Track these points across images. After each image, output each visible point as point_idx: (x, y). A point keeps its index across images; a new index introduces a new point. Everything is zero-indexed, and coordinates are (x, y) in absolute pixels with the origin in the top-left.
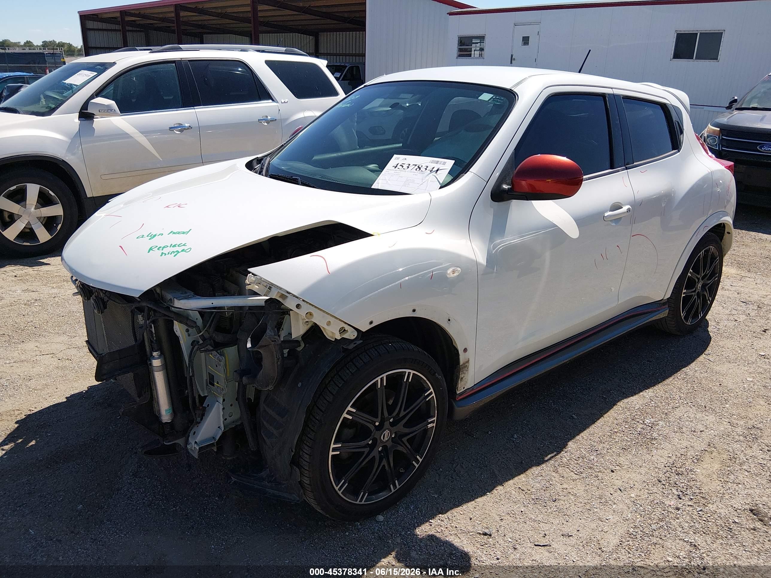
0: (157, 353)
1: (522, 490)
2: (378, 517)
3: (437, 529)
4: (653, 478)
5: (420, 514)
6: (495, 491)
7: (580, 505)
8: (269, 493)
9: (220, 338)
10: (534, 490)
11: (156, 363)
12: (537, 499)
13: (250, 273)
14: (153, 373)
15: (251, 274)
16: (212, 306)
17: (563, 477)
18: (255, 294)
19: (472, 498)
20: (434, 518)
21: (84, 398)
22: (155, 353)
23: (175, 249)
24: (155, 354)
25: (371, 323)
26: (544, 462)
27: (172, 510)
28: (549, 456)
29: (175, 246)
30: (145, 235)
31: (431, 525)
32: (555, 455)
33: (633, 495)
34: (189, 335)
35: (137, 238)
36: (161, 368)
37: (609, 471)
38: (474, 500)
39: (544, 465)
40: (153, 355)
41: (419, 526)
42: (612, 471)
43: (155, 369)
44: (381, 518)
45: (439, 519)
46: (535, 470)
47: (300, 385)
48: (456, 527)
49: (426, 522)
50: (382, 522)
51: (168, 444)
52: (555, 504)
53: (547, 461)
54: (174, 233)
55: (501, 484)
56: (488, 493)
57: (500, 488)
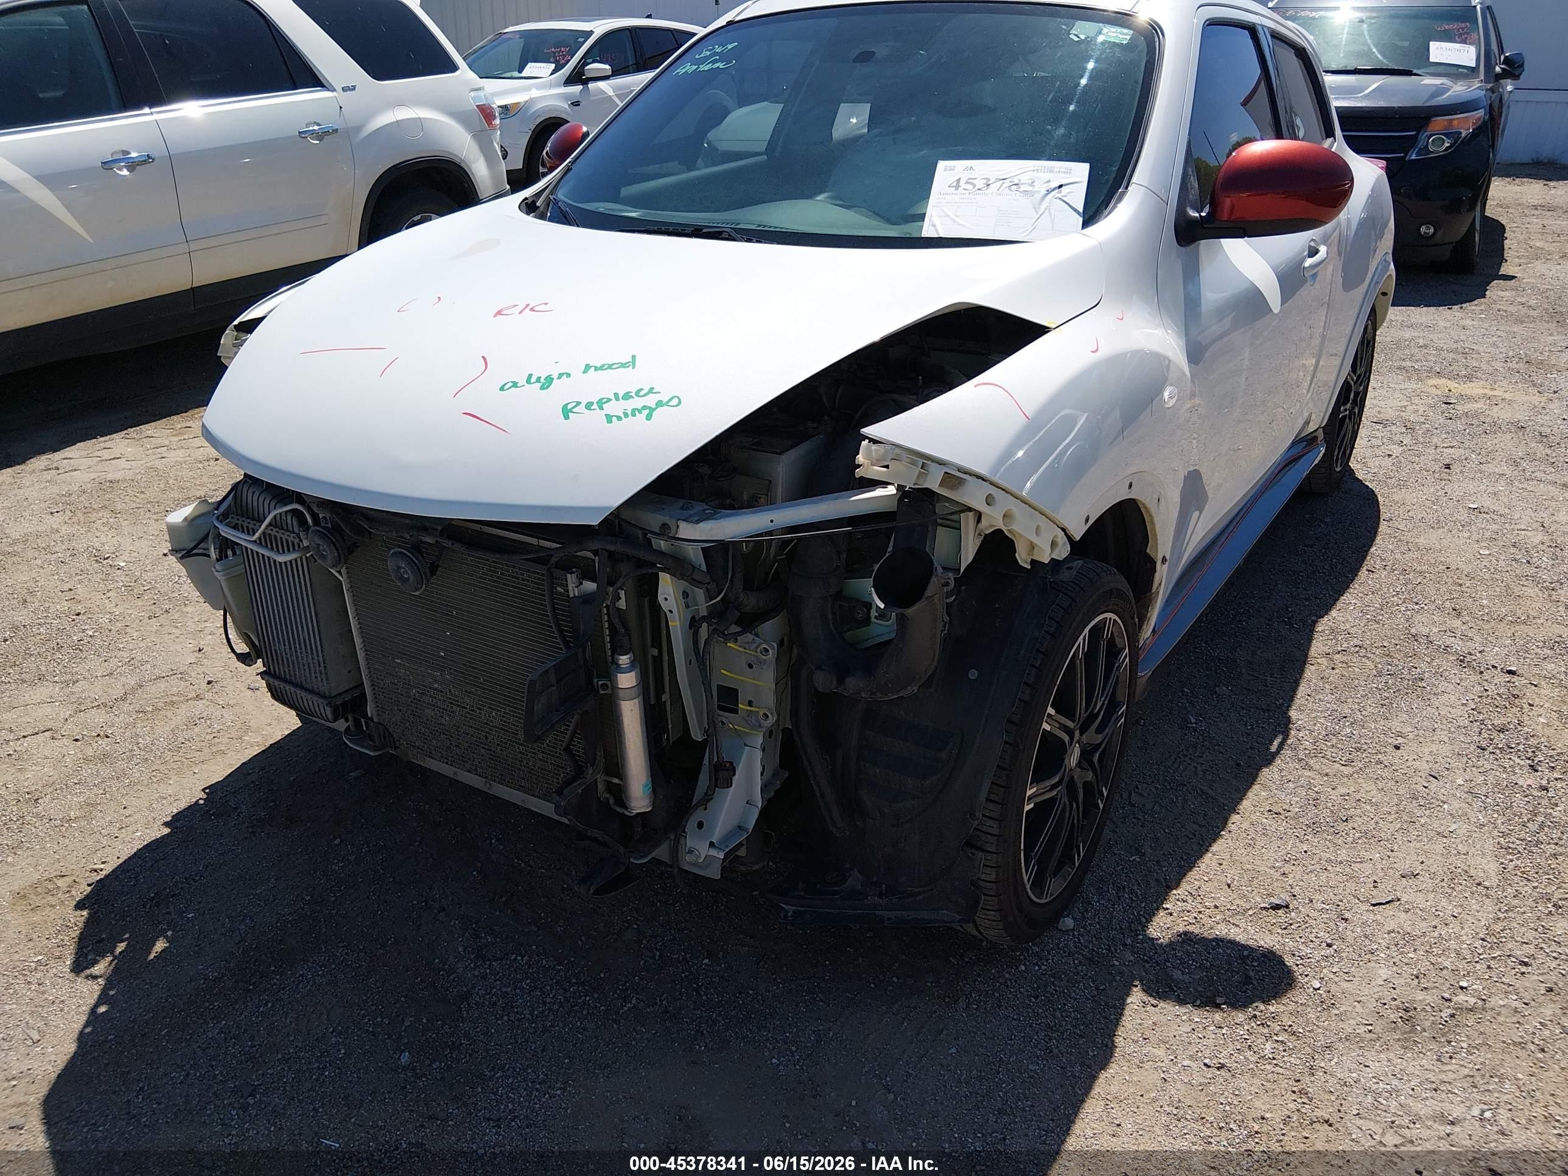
0: (628, 656)
1: (1276, 814)
2: (1064, 922)
3: (1186, 918)
4: (1467, 746)
5: (1134, 899)
6: (1231, 826)
7: (1391, 818)
8: (889, 919)
9: (751, 602)
10: (1297, 810)
11: (627, 680)
12: (1314, 824)
13: (865, 437)
14: (619, 705)
15: (867, 441)
16: (771, 527)
17: (1327, 775)
18: (873, 484)
19: (1203, 847)
20: (1166, 899)
21: (212, 815)
22: (622, 657)
23: (638, 402)
24: (624, 660)
25: (1087, 520)
26: (1273, 756)
27: (626, 1009)
28: (1276, 743)
29: (627, 396)
30: (522, 381)
31: (1171, 914)
32: (1284, 740)
33: (1460, 781)
34: (687, 606)
35: (502, 389)
36: (634, 692)
37: (1390, 749)
38: (1207, 851)
39: (1278, 761)
40: (621, 662)
41: (1149, 920)
42: (1397, 748)
43: (621, 694)
44: (1069, 922)
45: (1178, 900)
46: (1267, 774)
47: (973, 674)
48: (1216, 907)
49: (1158, 909)
50: (1073, 930)
51: (638, 862)
52: (1350, 825)
53: (1278, 752)
54: (596, 369)
55: (1233, 810)
56: (1223, 833)
57: (1235, 818)
